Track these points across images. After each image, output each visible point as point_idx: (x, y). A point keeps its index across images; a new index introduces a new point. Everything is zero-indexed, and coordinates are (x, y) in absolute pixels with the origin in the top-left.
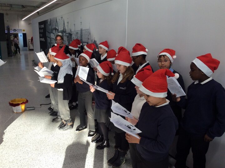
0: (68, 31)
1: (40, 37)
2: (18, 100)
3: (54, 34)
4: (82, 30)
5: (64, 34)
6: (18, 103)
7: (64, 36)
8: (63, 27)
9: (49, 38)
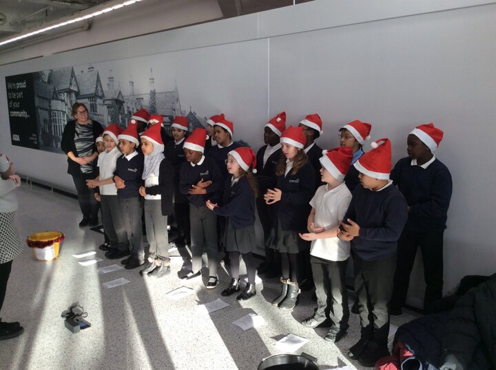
1: (11, 109)
3: (63, 101)
4: (153, 94)
5: (99, 101)
7: (98, 106)
8: (95, 86)
9: (47, 110)
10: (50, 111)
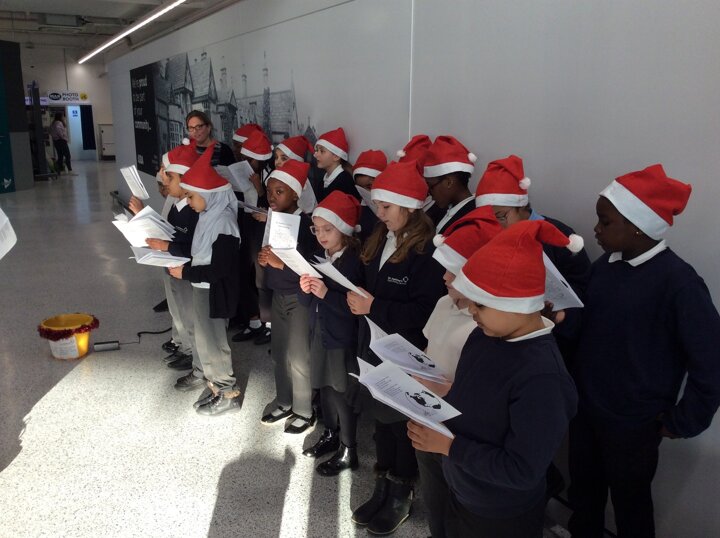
0: (224, 98)
1: (136, 118)
2: (66, 318)
3: (179, 106)
4: (267, 94)
5: (213, 107)
6: (67, 328)
7: (212, 115)
8: (208, 83)
9: (165, 119)
10: (168, 121)
